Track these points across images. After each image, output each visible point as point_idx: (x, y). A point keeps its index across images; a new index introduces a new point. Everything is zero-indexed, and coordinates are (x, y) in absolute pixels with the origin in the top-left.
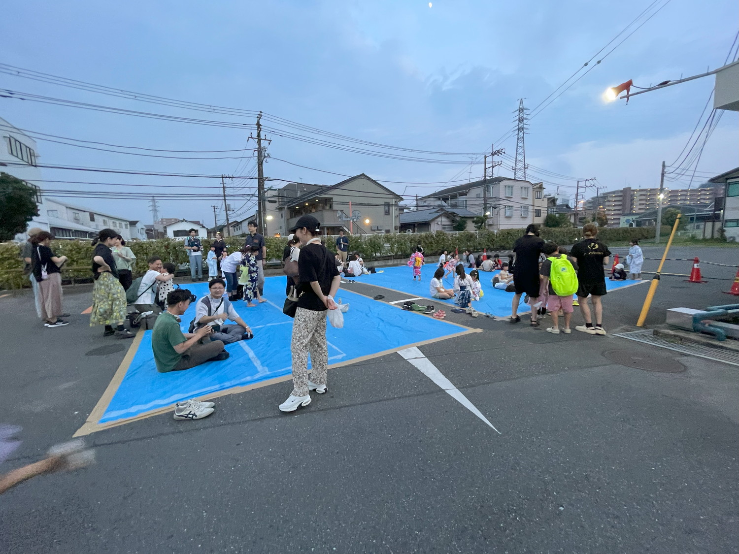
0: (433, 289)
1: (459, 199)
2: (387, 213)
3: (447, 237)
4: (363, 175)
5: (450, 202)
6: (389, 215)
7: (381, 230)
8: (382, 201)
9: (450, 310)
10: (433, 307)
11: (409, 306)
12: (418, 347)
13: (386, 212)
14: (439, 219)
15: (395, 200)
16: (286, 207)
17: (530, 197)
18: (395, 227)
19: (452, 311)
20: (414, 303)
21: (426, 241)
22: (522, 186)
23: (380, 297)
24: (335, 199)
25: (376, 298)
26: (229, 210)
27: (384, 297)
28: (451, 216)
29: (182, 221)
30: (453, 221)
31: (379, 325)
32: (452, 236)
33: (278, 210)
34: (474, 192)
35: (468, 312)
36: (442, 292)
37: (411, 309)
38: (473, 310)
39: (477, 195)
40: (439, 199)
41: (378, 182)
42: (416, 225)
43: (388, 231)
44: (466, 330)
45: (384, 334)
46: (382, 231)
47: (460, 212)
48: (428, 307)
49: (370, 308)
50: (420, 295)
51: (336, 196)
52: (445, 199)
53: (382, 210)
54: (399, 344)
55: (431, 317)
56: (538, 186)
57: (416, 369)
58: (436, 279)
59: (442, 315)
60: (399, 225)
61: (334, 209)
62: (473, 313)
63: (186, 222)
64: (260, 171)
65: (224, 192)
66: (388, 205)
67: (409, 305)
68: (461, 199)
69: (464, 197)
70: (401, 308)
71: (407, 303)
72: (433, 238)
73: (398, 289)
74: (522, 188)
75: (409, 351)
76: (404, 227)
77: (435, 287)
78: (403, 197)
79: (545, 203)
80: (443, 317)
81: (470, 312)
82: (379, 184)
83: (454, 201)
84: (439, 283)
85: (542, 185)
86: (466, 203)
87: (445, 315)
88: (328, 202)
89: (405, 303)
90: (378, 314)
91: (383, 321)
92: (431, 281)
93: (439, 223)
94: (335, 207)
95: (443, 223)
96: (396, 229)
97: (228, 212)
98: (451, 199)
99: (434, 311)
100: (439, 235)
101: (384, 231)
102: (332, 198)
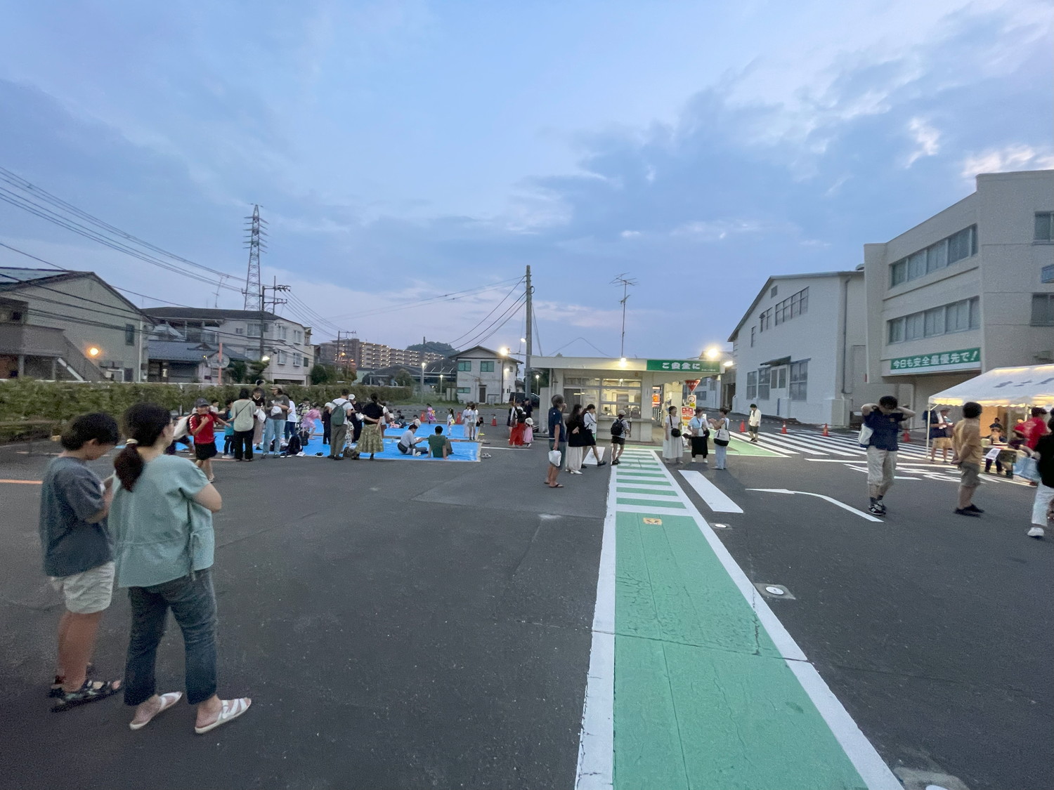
1: (205, 331)
2: (130, 341)
4: (92, 274)
5: (184, 331)
6: (133, 345)
7: (118, 368)
8: (121, 322)
13: (127, 340)
15: (145, 324)
17: (302, 343)
18: (142, 365)
22: (296, 329)
24: (33, 305)
34: (232, 326)
41: (115, 289)
42: (165, 364)
43: (129, 374)
46: (120, 370)
51: (35, 300)
52: (176, 325)
53: (121, 335)
56: (307, 331)
60: (149, 361)
61: (27, 324)
66: (131, 329)
69: (215, 329)
74: (295, 331)
79: (312, 352)
82: (118, 294)
85: (310, 330)
94: (31, 320)
96: (142, 369)
98: (188, 326)
101: (123, 371)
102: (27, 303)
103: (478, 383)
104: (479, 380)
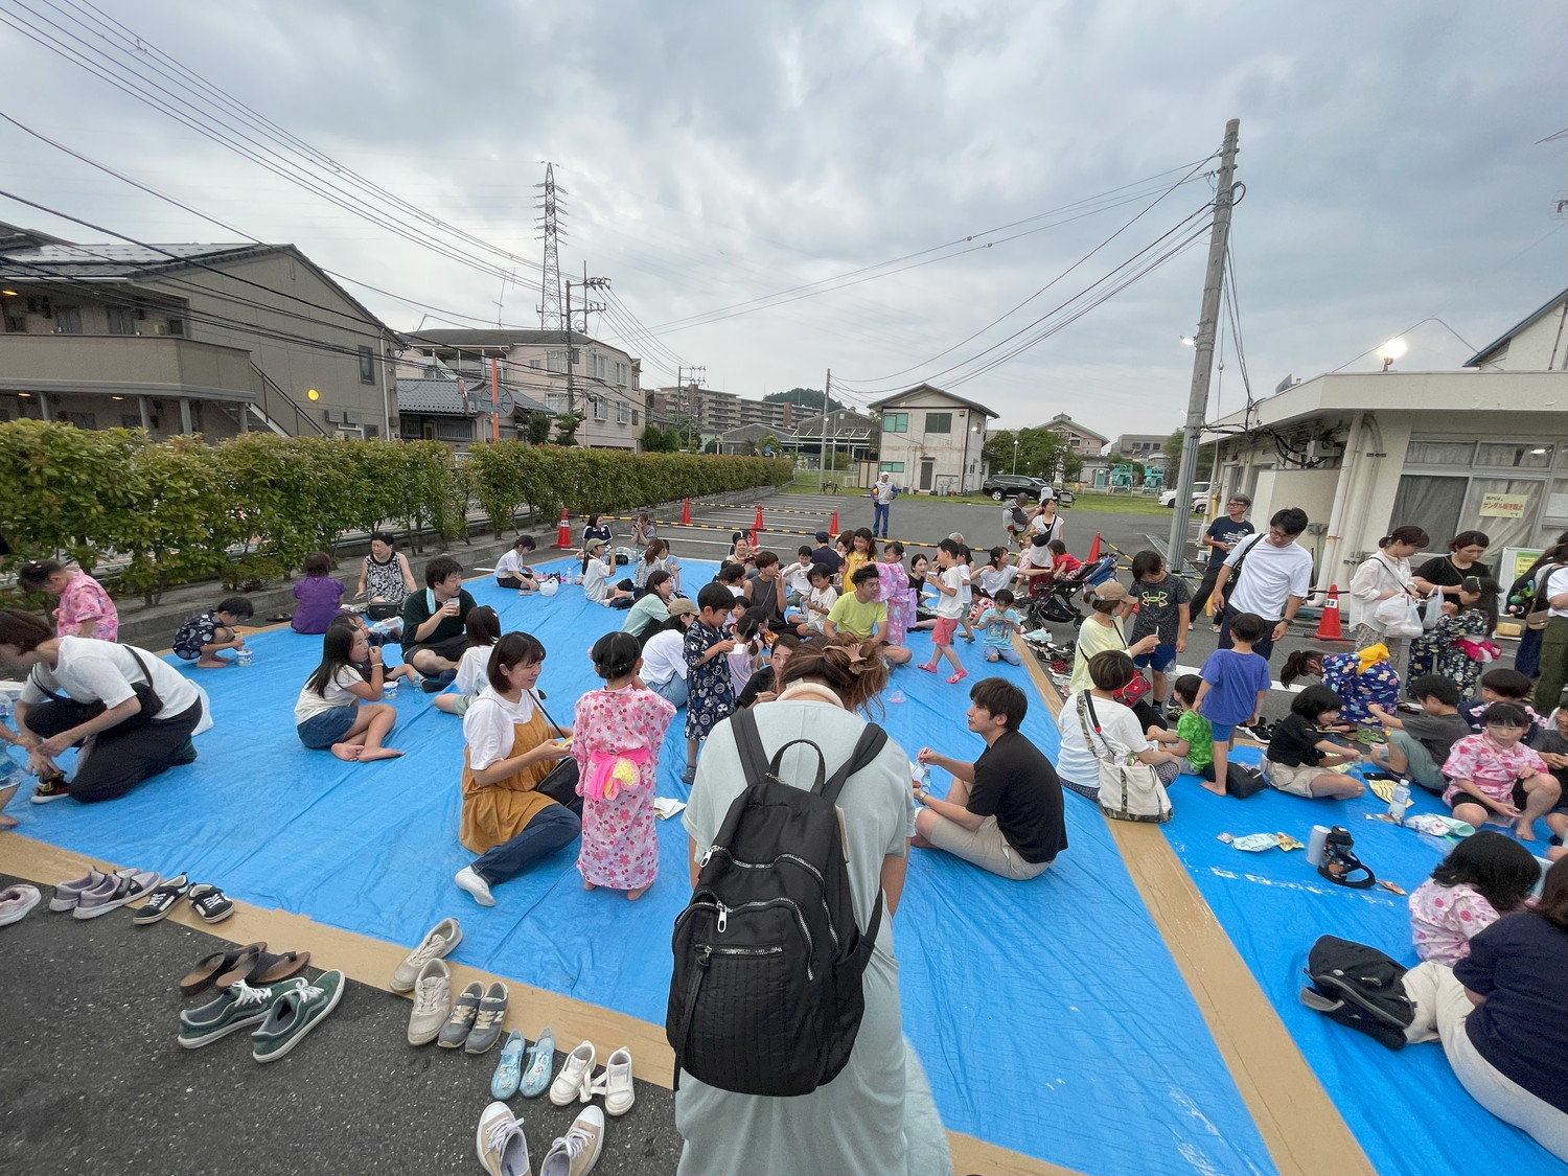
2: (368, 377)
4: (290, 251)
6: (373, 384)
7: (354, 425)
8: (351, 341)
13: (363, 375)
15: (385, 343)
17: (629, 385)
18: (390, 419)
22: (619, 361)
24: (195, 303)
30: (517, 419)
34: (529, 355)
40: (429, 351)
42: (432, 419)
43: (372, 431)
51: (198, 297)
52: (442, 356)
53: (352, 366)
56: (634, 364)
60: (398, 415)
61: (192, 338)
66: (367, 354)
74: (618, 365)
79: (642, 401)
85: (638, 364)
86: (506, 375)
94: (198, 331)
96: (391, 426)
98: (457, 358)
101: (362, 430)
102: (185, 301)
103: (919, 454)
104: (922, 448)
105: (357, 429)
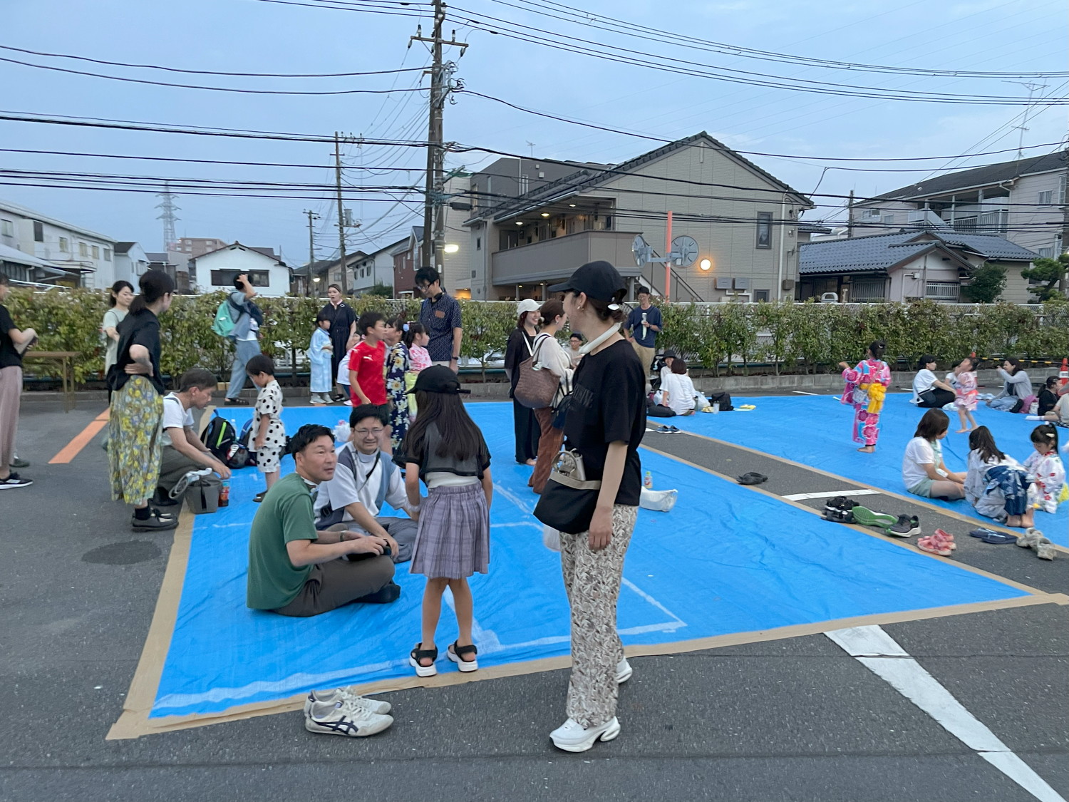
0: (913, 468)
1: (984, 208)
2: (765, 242)
3: (944, 318)
4: (704, 135)
5: (953, 214)
6: (769, 248)
7: (743, 290)
8: (751, 211)
9: (968, 532)
10: (915, 518)
11: (842, 512)
12: (883, 627)
13: (760, 241)
14: (919, 264)
15: (790, 207)
16: (490, 221)
18: (784, 283)
19: (973, 535)
20: (857, 505)
21: (882, 328)
23: (754, 479)
24: (622, 202)
25: (744, 481)
26: (348, 225)
27: (765, 480)
28: (956, 256)
29: (232, 248)
30: (961, 271)
31: (762, 554)
32: (961, 315)
33: (469, 229)
34: (1030, 188)
35: (1024, 543)
36: (940, 478)
37: (850, 520)
38: (1040, 537)
39: (1041, 194)
40: (921, 205)
41: (744, 156)
42: (846, 279)
43: (762, 295)
44: (1023, 593)
45: (779, 578)
47: (982, 244)
48: (903, 519)
49: (730, 506)
50: (874, 483)
51: (624, 194)
52: (939, 206)
53: (750, 233)
54: (827, 613)
55: (913, 549)
57: (887, 684)
58: (922, 441)
59: (944, 544)
60: (795, 277)
61: (616, 230)
62: (1039, 546)
63: (243, 248)
64: (435, 126)
65: (339, 178)
66: (767, 220)
67: (842, 509)
68: (988, 206)
69: (1001, 200)
70: (820, 514)
71: (837, 502)
72: (903, 319)
73: (803, 461)
75: (860, 635)
76: (811, 284)
77: (920, 461)
78: (813, 199)
80: (947, 552)
81: (1031, 543)
82: (745, 162)
83: (966, 212)
84: (929, 451)
86: (1005, 218)
87: (953, 546)
88: (601, 211)
89: (830, 502)
90: (757, 525)
91: (774, 546)
92: (909, 446)
93: (917, 276)
94: (621, 224)
95: (930, 277)
96: (784, 289)
97: (345, 229)
98: (957, 205)
99: (918, 530)
100: (921, 313)
101: (750, 294)
102: (614, 199)
105: (745, 293)
